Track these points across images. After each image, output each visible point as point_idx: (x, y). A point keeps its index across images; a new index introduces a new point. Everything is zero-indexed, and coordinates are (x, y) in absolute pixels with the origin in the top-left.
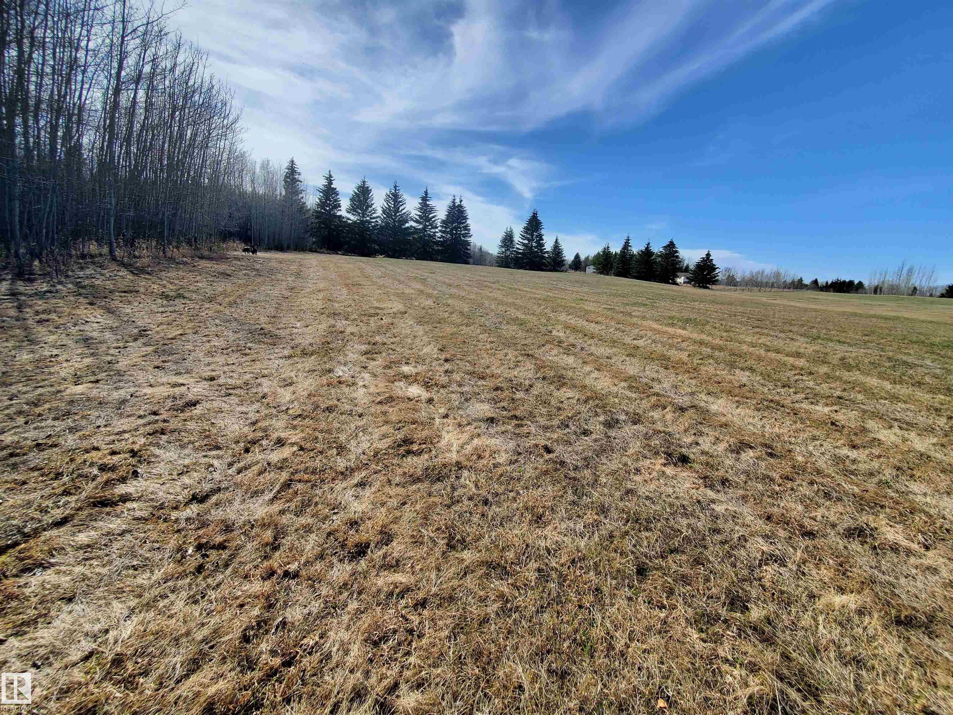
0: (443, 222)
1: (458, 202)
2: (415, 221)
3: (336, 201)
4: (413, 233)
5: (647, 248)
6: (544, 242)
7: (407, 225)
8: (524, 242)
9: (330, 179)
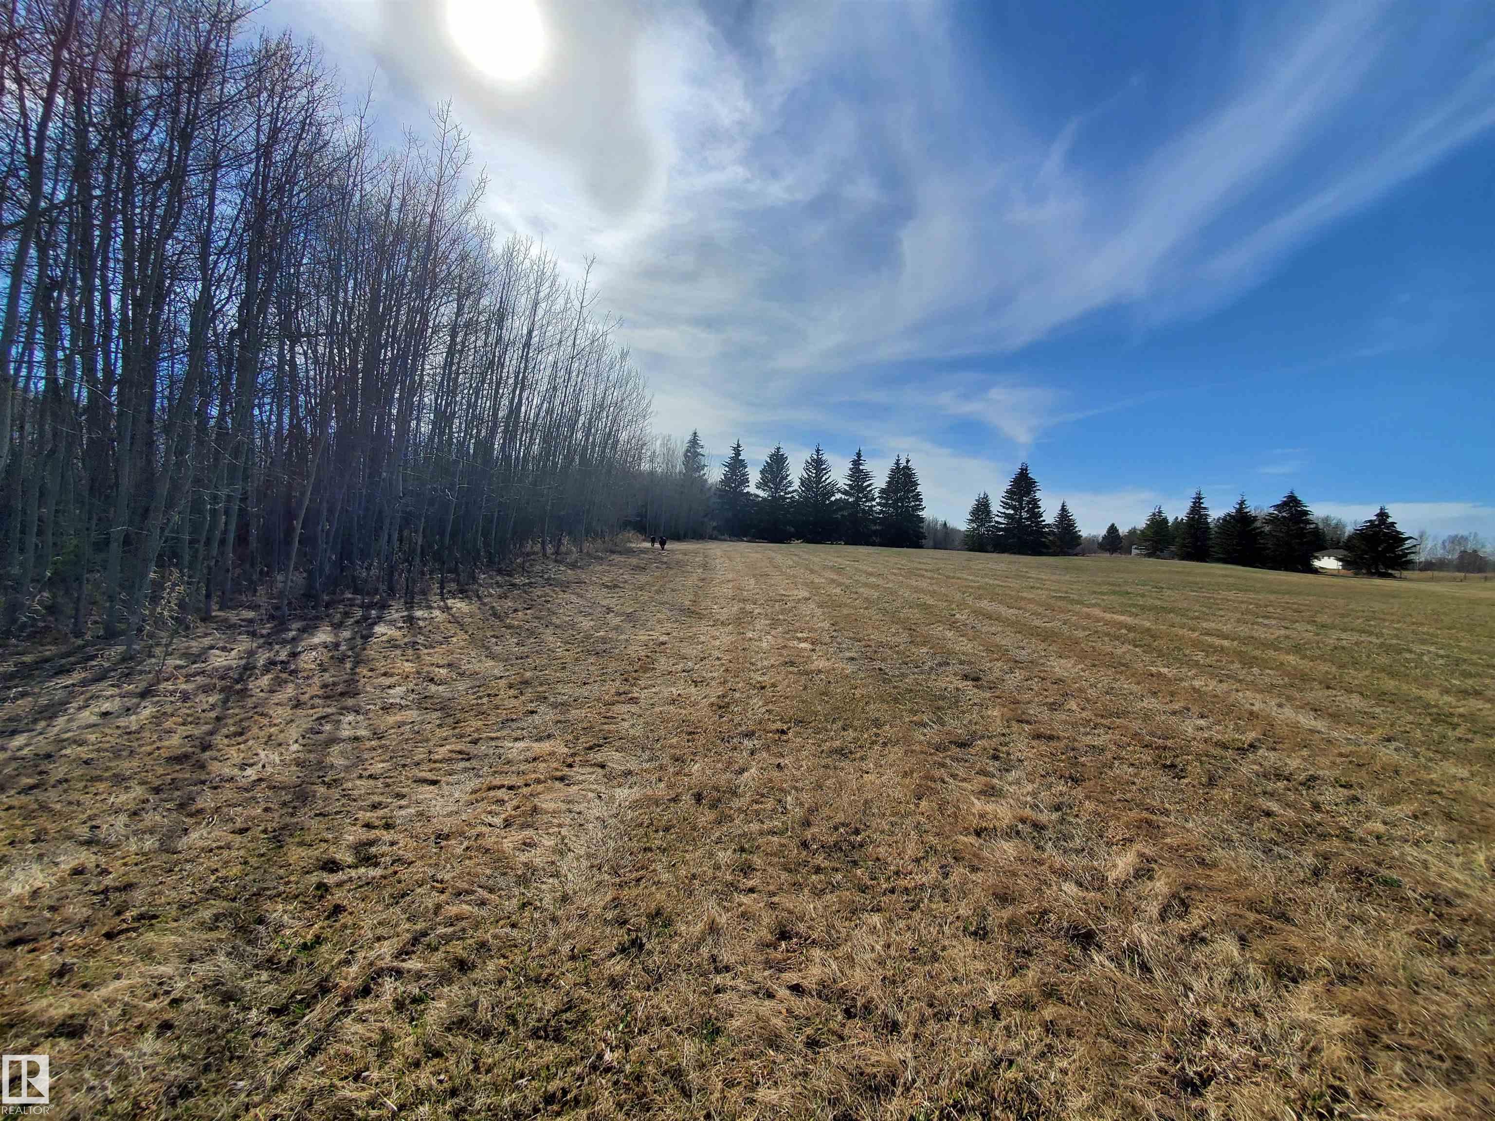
0: (882, 491)
1: (903, 463)
2: (843, 493)
3: (744, 475)
4: (841, 509)
5: (1240, 510)
6: (1041, 510)
7: (833, 499)
8: (1007, 512)
9: (737, 450)
